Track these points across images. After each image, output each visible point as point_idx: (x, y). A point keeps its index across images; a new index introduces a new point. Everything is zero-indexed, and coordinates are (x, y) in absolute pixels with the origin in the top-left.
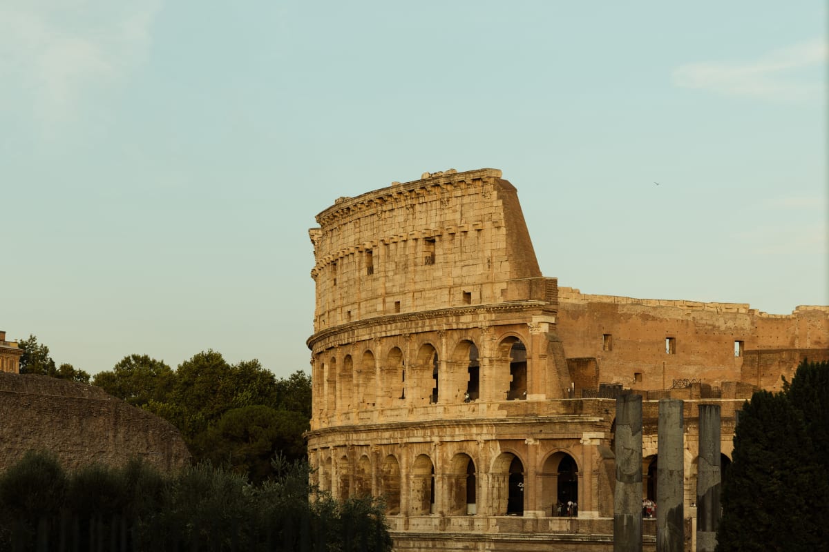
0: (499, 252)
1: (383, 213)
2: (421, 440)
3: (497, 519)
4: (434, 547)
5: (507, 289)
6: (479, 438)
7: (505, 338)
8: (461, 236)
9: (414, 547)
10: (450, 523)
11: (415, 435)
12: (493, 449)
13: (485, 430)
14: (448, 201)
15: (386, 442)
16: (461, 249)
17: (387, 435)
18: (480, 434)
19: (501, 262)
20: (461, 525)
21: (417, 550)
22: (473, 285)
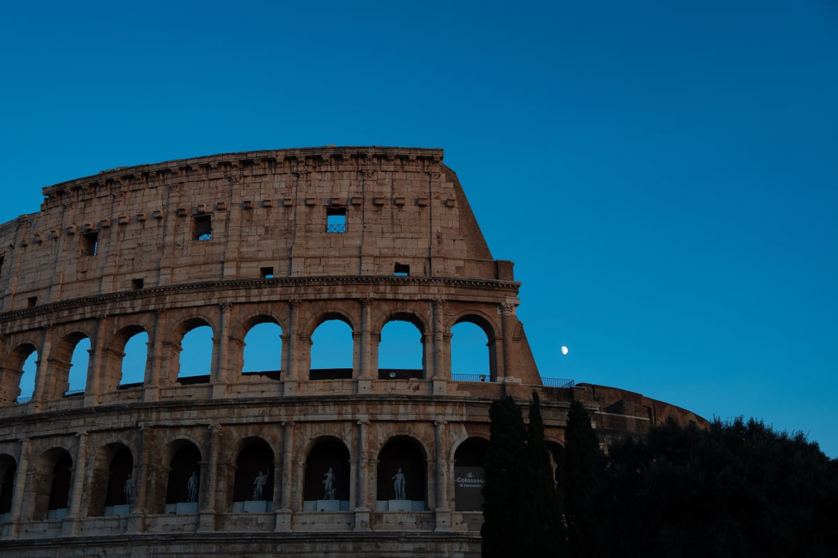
0: (451, 231)
1: (243, 178)
2: (335, 417)
3: (463, 514)
4: (356, 550)
5: (464, 267)
6: (440, 418)
7: (466, 316)
8: (393, 209)
9: (313, 551)
10: (382, 520)
11: (320, 411)
12: (455, 433)
13: (449, 410)
14: (373, 173)
15: (251, 420)
16: (393, 222)
17: (255, 411)
18: (444, 414)
19: (454, 240)
20: (401, 523)
21: (321, 555)
22: (413, 258)
